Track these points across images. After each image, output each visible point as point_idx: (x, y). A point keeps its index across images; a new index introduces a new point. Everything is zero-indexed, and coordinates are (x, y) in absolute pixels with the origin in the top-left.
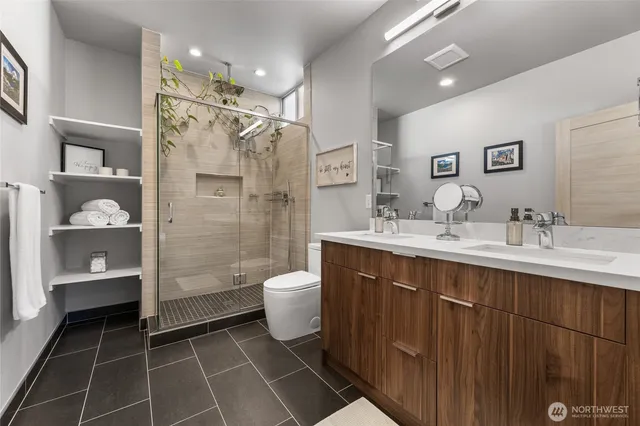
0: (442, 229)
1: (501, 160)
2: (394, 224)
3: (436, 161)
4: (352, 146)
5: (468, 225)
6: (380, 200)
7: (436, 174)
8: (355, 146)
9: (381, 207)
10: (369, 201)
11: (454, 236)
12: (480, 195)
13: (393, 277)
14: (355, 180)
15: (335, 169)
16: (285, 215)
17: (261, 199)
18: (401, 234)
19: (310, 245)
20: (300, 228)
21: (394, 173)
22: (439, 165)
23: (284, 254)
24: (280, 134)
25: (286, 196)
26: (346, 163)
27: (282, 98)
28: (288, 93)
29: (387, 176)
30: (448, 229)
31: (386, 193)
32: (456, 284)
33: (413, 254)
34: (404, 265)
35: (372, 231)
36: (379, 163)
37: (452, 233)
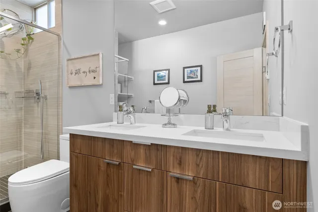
0: (165, 120)
1: (192, 75)
2: (132, 116)
3: (156, 73)
4: (98, 54)
5: (181, 116)
6: (120, 98)
7: (156, 82)
8: (101, 56)
9: (121, 104)
10: (112, 99)
11: (174, 124)
12: (187, 96)
13: (133, 161)
14: (101, 82)
15: (84, 72)
16: (37, 110)
17: (11, 97)
18: (137, 124)
19: (61, 136)
20: (52, 122)
21: (129, 80)
22: (158, 77)
23: (37, 145)
24: (32, 39)
25: (38, 94)
26: (93, 68)
27: (35, 8)
28: (41, 5)
29: (125, 81)
30: (169, 119)
31: (124, 93)
32: (180, 164)
33: (149, 142)
34: (142, 151)
35: (115, 123)
36: (119, 72)
37: (172, 122)
